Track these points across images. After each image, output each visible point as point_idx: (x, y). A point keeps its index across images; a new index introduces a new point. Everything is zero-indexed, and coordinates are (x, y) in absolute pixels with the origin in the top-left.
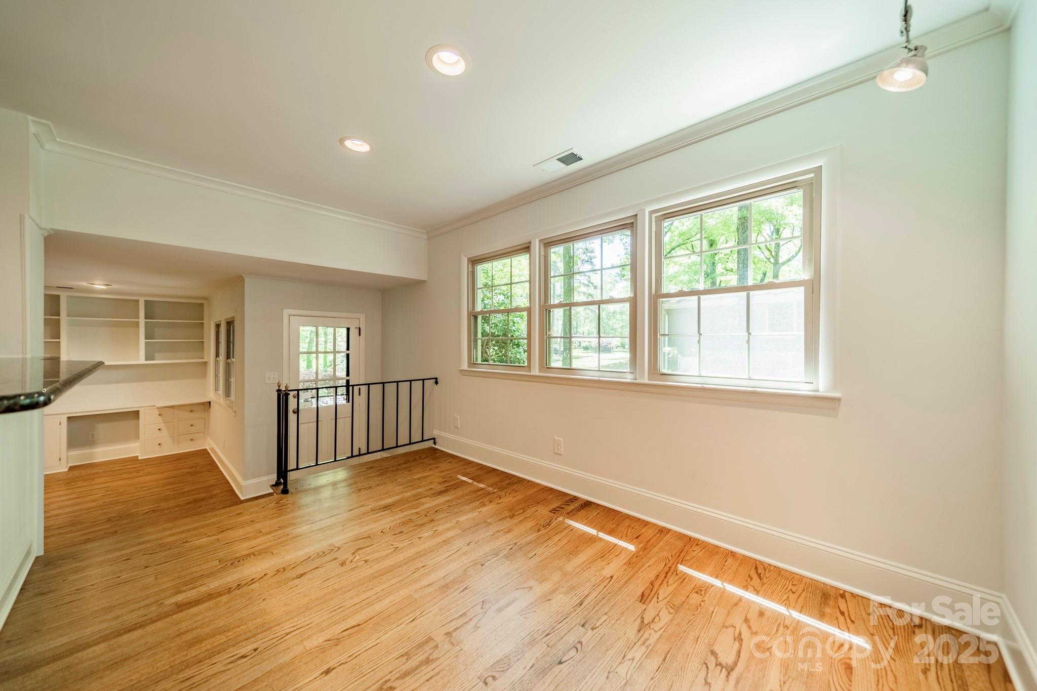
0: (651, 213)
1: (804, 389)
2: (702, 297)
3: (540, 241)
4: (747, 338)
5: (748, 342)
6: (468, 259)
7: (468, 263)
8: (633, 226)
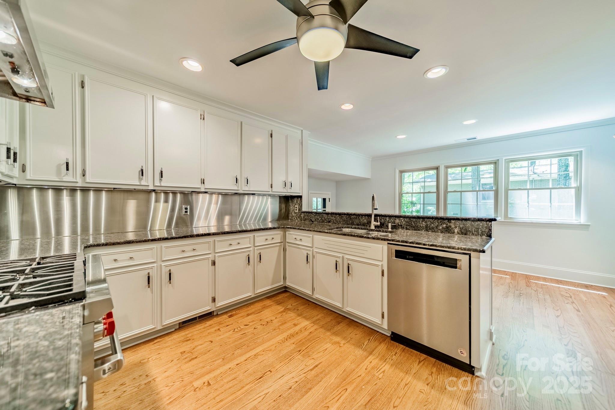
0: (505, 160)
1: (575, 222)
2: (529, 191)
3: (444, 166)
4: (550, 205)
5: (551, 206)
6: (399, 171)
7: (399, 172)
8: (496, 163)
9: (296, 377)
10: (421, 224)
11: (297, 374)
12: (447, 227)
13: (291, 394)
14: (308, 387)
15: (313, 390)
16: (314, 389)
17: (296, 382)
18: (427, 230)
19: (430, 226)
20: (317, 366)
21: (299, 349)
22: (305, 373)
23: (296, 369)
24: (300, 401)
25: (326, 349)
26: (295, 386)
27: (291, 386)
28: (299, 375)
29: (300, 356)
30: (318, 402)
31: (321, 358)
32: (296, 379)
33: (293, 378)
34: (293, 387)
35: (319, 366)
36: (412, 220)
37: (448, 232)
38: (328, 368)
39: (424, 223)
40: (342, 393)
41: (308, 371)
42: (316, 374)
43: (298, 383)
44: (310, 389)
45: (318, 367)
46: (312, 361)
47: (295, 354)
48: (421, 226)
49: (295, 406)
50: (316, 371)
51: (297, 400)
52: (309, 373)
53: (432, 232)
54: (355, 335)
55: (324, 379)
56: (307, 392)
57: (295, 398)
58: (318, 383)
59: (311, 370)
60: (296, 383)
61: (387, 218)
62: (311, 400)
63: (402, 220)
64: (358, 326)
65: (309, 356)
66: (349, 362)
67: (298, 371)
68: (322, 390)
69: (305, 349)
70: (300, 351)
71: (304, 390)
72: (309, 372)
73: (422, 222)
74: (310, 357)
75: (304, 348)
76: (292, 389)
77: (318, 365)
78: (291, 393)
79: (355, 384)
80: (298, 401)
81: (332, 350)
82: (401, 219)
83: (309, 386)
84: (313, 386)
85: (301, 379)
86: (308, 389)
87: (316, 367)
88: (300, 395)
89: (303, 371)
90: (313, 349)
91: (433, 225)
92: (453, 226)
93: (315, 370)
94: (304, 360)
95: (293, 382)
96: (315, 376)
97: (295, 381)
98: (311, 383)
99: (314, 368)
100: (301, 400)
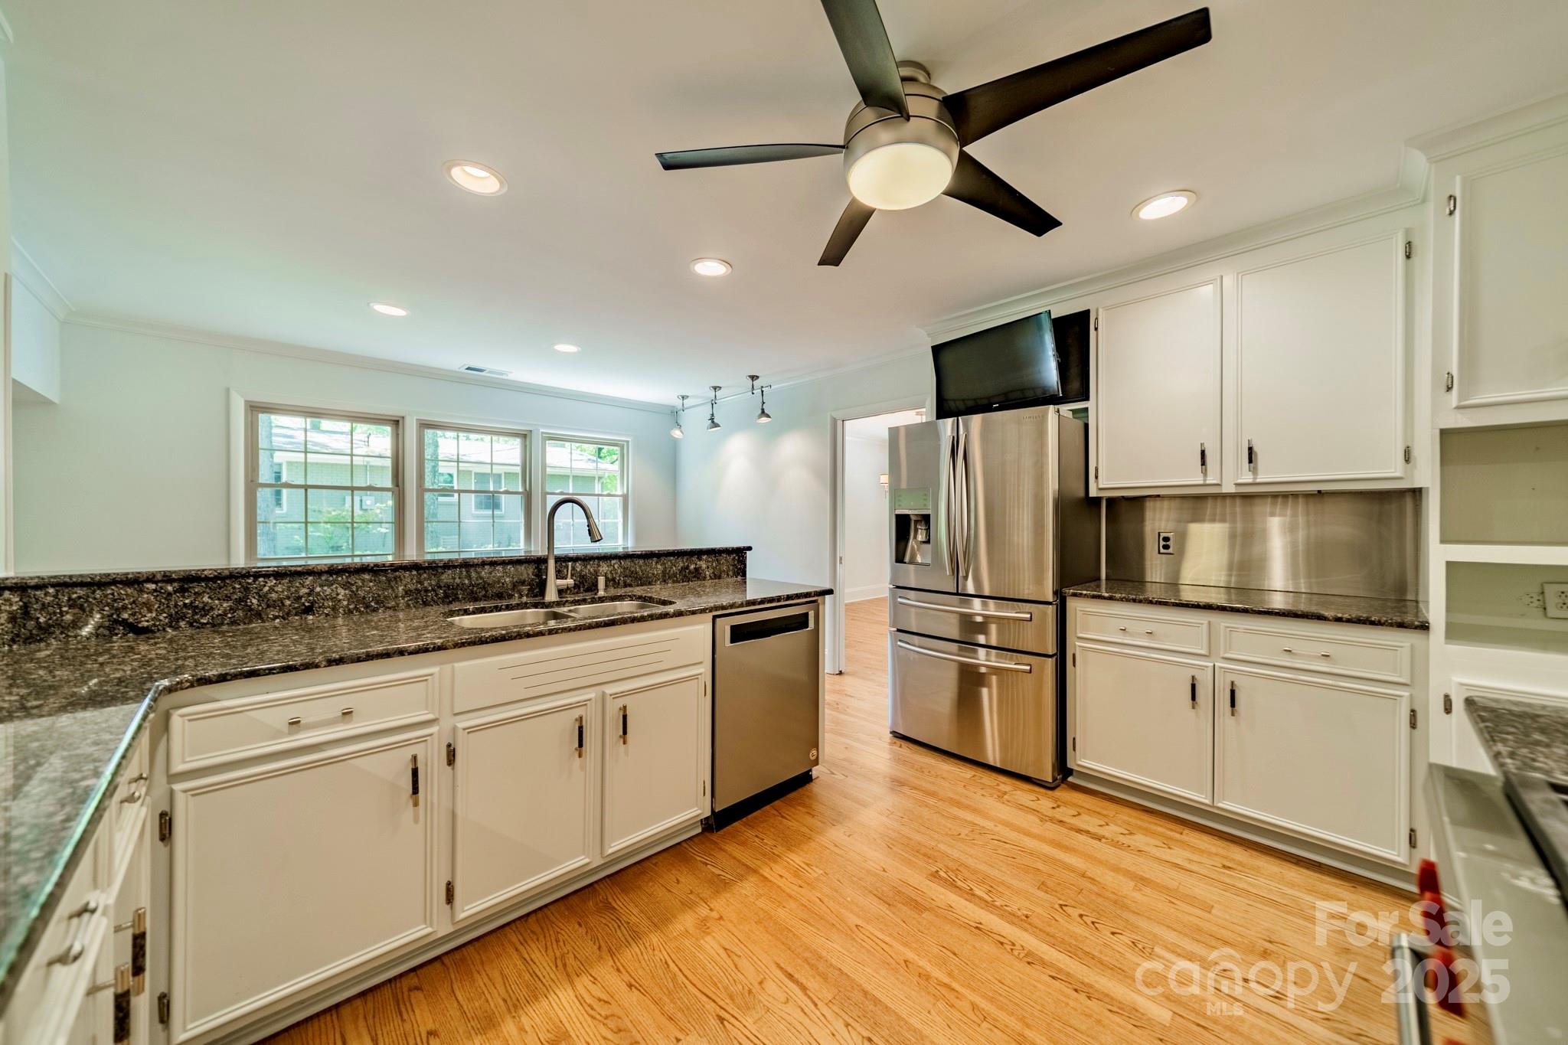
0: (542, 433)
3: (417, 420)
6: (249, 403)
7: (248, 408)
8: (525, 436)
9: (829, 1026)
10: (655, 568)
11: (821, 1024)
12: (696, 569)
13: (888, 1038)
14: (862, 998)
15: (869, 987)
16: (864, 985)
17: (847, 1025)
18: (665, 581)
19: (670, 571)
20: (790, 974)
21: (714, 1022)
22: (816, 1005)
23: (800, 1027)
24: (905, 1017)
25: (726, 949)
26: (860, 1029)
27: (863, 1037)
28: (822, 1018)
29: (747, 1018)
30: (897, 979)
31: (760, 964)
32: (839, 1025)
33: (833, 1035)
34: (866, 1034)
35: (790, 970)
36: (637, 562)
37: (698, 578)
38: (795, 952)
39: (659, 566)
40: (867, 934)
41: (809, 997)
42: (818, 977)
43: (850, 1021)
44: (865, 993)
45: (792, 973)
46: (770, 985)
47: (734, 1032)
48: (653, 574)
49: (919, 1026)
50: (807, 979)
51: (902, 1023)
52: (813, 994)
53: (674, 582)
54: (678, 883)
55: (834, 963)
56: (876, 1001)
57: (897, 1028)
58: (846, 974)
59: (804, 989)
60: (849, 1025)
61: (578, 564)
62: (895, 993)
63: (616, 566)
64: (643, 873)
65: (750, 992)
66: (779, 910)
67: (807, 1022)
68: (865, 969)
69: (713, 1004)
70: (721, 1020)
71: (872, 1006)
72: (811, 994)
73: (657, 563)
74: (754, 991)
75: (710, 1006)
76: (871, 1036)
77: (786, 972)
78: (883, 1037)
79: (843, 911)
80: (903, 1019)
81: (732, 936)
82: (613, 562)
83: (857, 996)
84: (855, 986)
85: (837, 1014)
86: (866, 998)
87: (793, 976)
88: (885, 1017)
89: (806, 1010)
90: (720, 982)
91: (674, 568)
92: (704, 566)
93: (803, 980)
94: (764, 1005)
95: (847, 1033)
96: (825, 981)
97: (845, 1028)
98: (848, 991)
99: (796, 982)
100: (901, 1014)
